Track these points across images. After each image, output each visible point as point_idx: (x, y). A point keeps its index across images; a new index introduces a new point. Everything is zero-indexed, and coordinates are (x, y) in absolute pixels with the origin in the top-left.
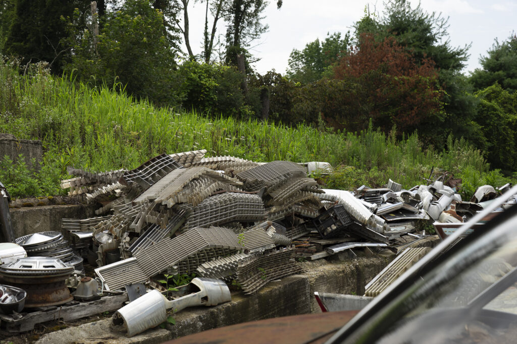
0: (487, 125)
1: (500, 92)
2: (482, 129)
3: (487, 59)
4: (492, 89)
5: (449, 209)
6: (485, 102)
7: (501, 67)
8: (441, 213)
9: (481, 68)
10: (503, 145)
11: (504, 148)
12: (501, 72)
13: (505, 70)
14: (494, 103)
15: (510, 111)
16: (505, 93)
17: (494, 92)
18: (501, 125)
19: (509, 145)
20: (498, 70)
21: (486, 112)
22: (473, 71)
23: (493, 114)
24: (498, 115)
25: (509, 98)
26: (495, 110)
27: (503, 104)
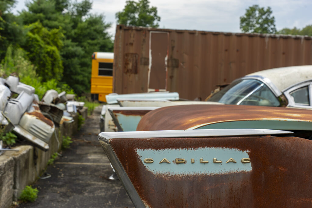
0: (32, 52)
1: (41, 29)
2: (28, 55)
3: (31, 3)
4: (35, 25)
5: (32, 110)
6: (30, 34)
7: (41, 11)
8: (22, 116)
9: (27, 9)
10: (43, 69)
11: (44, 71)
12: (41, 15)
13: (44, 14)
14: (37, 36)
15: (48, 44)
16: (45, 30)
17: (37, 28)
18: (42, 53)
19: (47, 69)
20: (40, 13)
21: (30, 42)
22: (20, 11)
23: (36, 44)
24: (40, 46)
25: (48, 34)
26: (37, 41)
27: (43, 38)
